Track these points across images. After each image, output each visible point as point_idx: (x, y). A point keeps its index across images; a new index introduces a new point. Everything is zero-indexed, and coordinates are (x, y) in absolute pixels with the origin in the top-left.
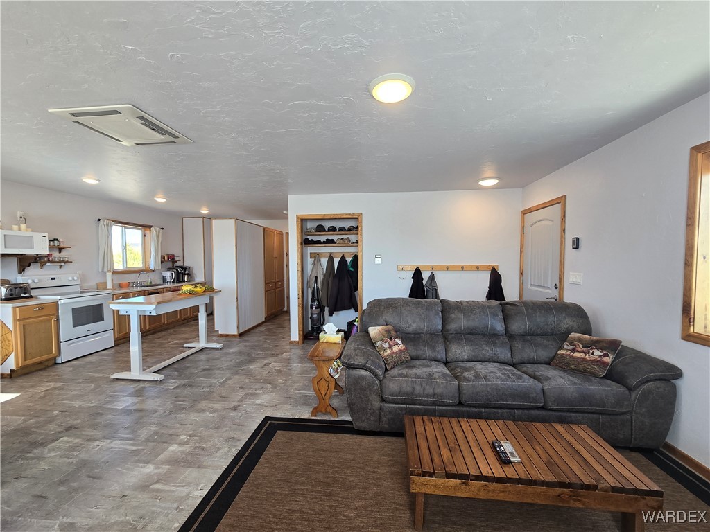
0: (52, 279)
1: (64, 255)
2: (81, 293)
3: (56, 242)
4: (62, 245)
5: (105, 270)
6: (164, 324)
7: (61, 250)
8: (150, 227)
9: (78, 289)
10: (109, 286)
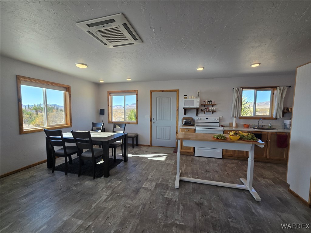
0: (207, 119)
1: (214, 108)
2: (219, 127)
3: (210, 102)
4: (213, 103)
5: (235, 116)
6: (266, 158)
7: (213, 105)
8: (275, 87)
9: (218, 124)
10: (234, 126)
